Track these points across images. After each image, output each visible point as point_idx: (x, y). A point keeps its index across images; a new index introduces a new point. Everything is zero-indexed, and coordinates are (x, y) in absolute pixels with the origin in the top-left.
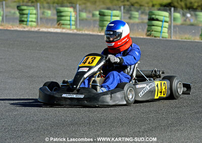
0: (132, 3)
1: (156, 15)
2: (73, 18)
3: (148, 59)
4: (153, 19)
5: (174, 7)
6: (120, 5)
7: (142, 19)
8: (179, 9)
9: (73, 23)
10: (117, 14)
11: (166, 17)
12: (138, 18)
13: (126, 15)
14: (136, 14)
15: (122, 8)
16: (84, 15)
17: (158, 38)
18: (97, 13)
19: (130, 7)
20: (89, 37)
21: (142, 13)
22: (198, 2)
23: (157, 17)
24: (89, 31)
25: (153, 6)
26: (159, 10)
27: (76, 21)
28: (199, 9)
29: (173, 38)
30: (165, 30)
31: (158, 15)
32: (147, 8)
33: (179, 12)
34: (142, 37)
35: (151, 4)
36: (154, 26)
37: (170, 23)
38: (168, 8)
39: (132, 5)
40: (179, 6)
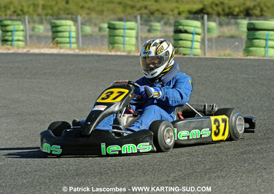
0: (152, 10)
1: (184, 26)
2: (73, 34)
4: (180, 32)
5: (208, 14)
6: (136, 15)
7: (166, 32)
8: (214, 17)
9: (73, 40)
10: (132, 27)
11: (198, 27)
12: (161, 31)
13: (144, 27)
14: (157, 25)
15: (139, 18)
16: (88, 29)
17: (188, 56)
18: (106, 26)
19: (149, 17)
20: (96, 58)
21: (166, 24)
22: (239, 7)
23: (186, 28)
24: (95, 50)
25: (179, 14)
26: (188, 18)
27: (77, 38)
28: (242, 15)
29: (208, 55)
30: (197, 45)
31: (187, 26)
32: (172, 18)
33: (214, 21)
35: (176, 12)
36: (181, 40)
37: (203, 35)
38: (199, 16)
39: (152, 13)
40: (214, 13)
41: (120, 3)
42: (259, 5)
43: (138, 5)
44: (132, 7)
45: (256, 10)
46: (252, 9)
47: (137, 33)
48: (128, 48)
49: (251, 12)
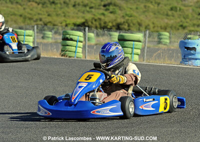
0: (46, 22)
1: (70, 35)
3: (62, 80)
4: (68, 39)
5: (88, 27)
6: (33, 25)
7: (56, 39)
8: (93, 29)
10: (30, 35)
13: (39, 34)
14: (50, 34)
15: (36, 27)
17: (73, 58)
19: (43, 27)
21: (56, 33)
22: (112, 23)
23: (71, 37)
25: (66, 25)
26: (73, 29)
28: (114, 29)
29: (88, 58)
30: (80, 50)
31: (72, 35)
32: (60, 28)
33: (93, 32)
34: (56, 57)
35: (64, 24)
36: (68, 45)
37: (84, 42)
38: (82, 28)
39: (46, 25)
40: (94, 26)
41: (21, 16)
42: (127, 22)
43: (35, 17)
44: (30, 19)
45: (125, 25)
46: (122, 24)
47: (34, 39)
49: (120, 26)
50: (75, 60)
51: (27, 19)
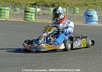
0: (16, 3)
4: (27, 12)
5: (38, 5)
6: (9, 5)
7: (21, 12)
8: (40, 6)
10: (8, 9)
11: (34, 10)
13: (12, 9)
14: (18, 9)
15: (11, 6)
17: (30, 21)
19: (15, 6)
21: (21, 8)
22: (50, 3)
23: (29, 10)
25: (27, 5)
26: (30, 7)
28: (51, 6)
29: (38, 21)
30: (33, 17)
31: (30, 10)
32: (23, 6)
33: (40, 8)
34: (21, 21)
35: (25, 4)
36: (27, 15)
38: (34, 6)
39: (16, 4)
44: (8, 2)
45: (56, 4)
46: (55, 4)
47: (10, 12)
48: (6, 17)
49: (54, 5)
50: (31, 22)
51: (6, 2)
